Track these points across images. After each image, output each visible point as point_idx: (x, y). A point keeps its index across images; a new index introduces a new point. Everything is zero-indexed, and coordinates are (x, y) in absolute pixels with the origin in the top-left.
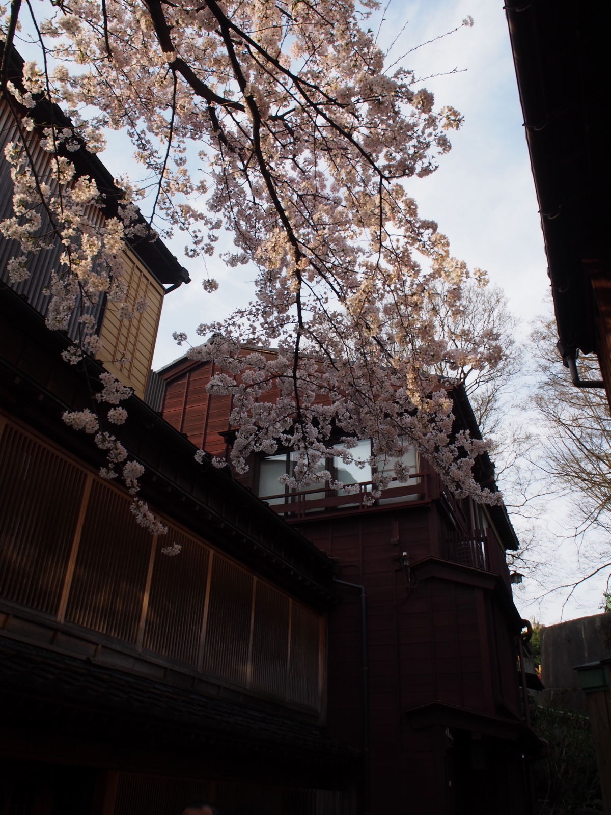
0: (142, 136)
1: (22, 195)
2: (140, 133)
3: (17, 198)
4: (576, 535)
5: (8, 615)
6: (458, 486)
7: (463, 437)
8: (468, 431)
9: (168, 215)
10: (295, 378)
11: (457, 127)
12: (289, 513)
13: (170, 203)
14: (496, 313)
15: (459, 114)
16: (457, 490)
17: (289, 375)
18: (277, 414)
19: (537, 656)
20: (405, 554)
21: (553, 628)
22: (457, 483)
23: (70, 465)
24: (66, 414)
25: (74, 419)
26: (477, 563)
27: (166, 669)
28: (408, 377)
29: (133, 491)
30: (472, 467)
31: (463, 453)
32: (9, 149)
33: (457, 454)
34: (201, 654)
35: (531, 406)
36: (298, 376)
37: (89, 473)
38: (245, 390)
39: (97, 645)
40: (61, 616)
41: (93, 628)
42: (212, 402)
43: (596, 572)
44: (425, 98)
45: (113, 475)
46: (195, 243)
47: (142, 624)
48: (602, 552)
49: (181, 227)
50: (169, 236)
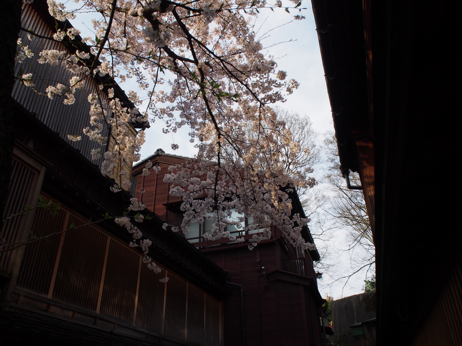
0: (138, 70)
1: (95, 117)
2: (136, 68)
3: (92, 118)
4: (349, 249)
5: (74, 312)
6: (294, 241)
7: (297, 216)
8: (298, 214)
9: (153, 112)
10: (215, 190)
11: (297, 88)
12: (202, 247)
13: (155, 106)
14: (306, 130)
15: (297, 83)
16: (294, 243)
17: (212, 188)
18: (205, 206)
19: (329, 316)
20: (263, 268)
21: (338, 301)
22: (294, 240)
23: (100, 233)
24: (116, 219)
25: (121, 222)
26: (300, 271)
27: (147, 334)
28: (272, 194)
29: (146, 253)
30: (301, 232)
31: (296, 224)
32: (90, 97)
33: (294, 225)
34: (163, 325)
35: (325, 181)
36: (217, 189)
37: (109, 236)
38: (189, 194)
39: (115, 324)
40: (98, 311)
41: (113, 315)
42: (157, 187)
43: (360, 269)
44: (282, 75)
45: (136, 245)
46: (168, 126)
47: (135, 312)
48: (363, 258)
49: (159, 117)
50: (153, 122)
